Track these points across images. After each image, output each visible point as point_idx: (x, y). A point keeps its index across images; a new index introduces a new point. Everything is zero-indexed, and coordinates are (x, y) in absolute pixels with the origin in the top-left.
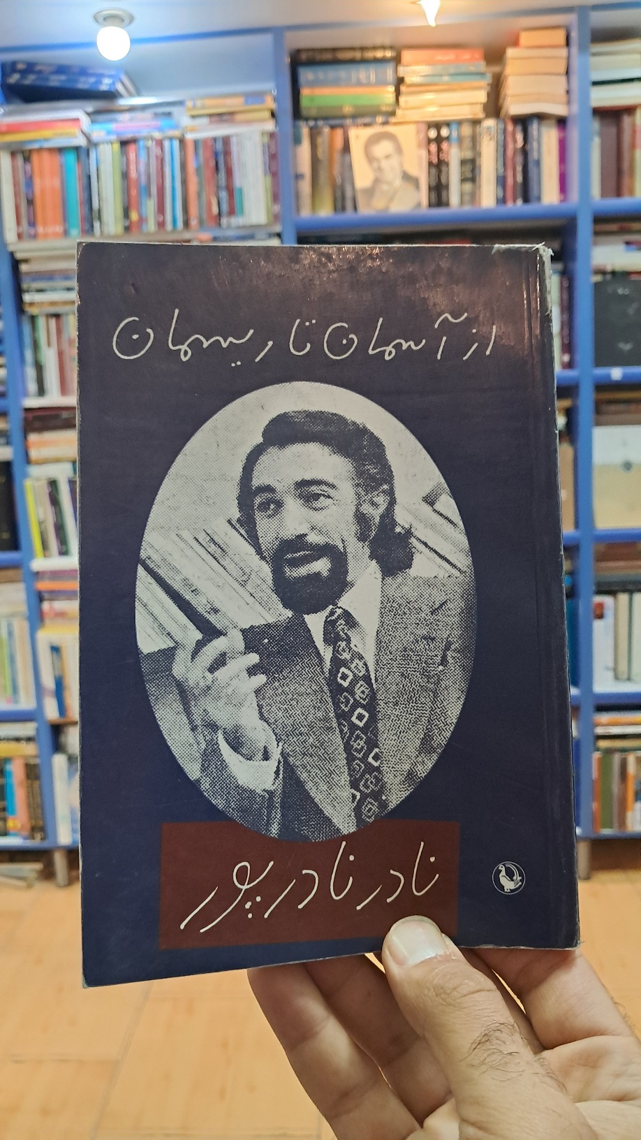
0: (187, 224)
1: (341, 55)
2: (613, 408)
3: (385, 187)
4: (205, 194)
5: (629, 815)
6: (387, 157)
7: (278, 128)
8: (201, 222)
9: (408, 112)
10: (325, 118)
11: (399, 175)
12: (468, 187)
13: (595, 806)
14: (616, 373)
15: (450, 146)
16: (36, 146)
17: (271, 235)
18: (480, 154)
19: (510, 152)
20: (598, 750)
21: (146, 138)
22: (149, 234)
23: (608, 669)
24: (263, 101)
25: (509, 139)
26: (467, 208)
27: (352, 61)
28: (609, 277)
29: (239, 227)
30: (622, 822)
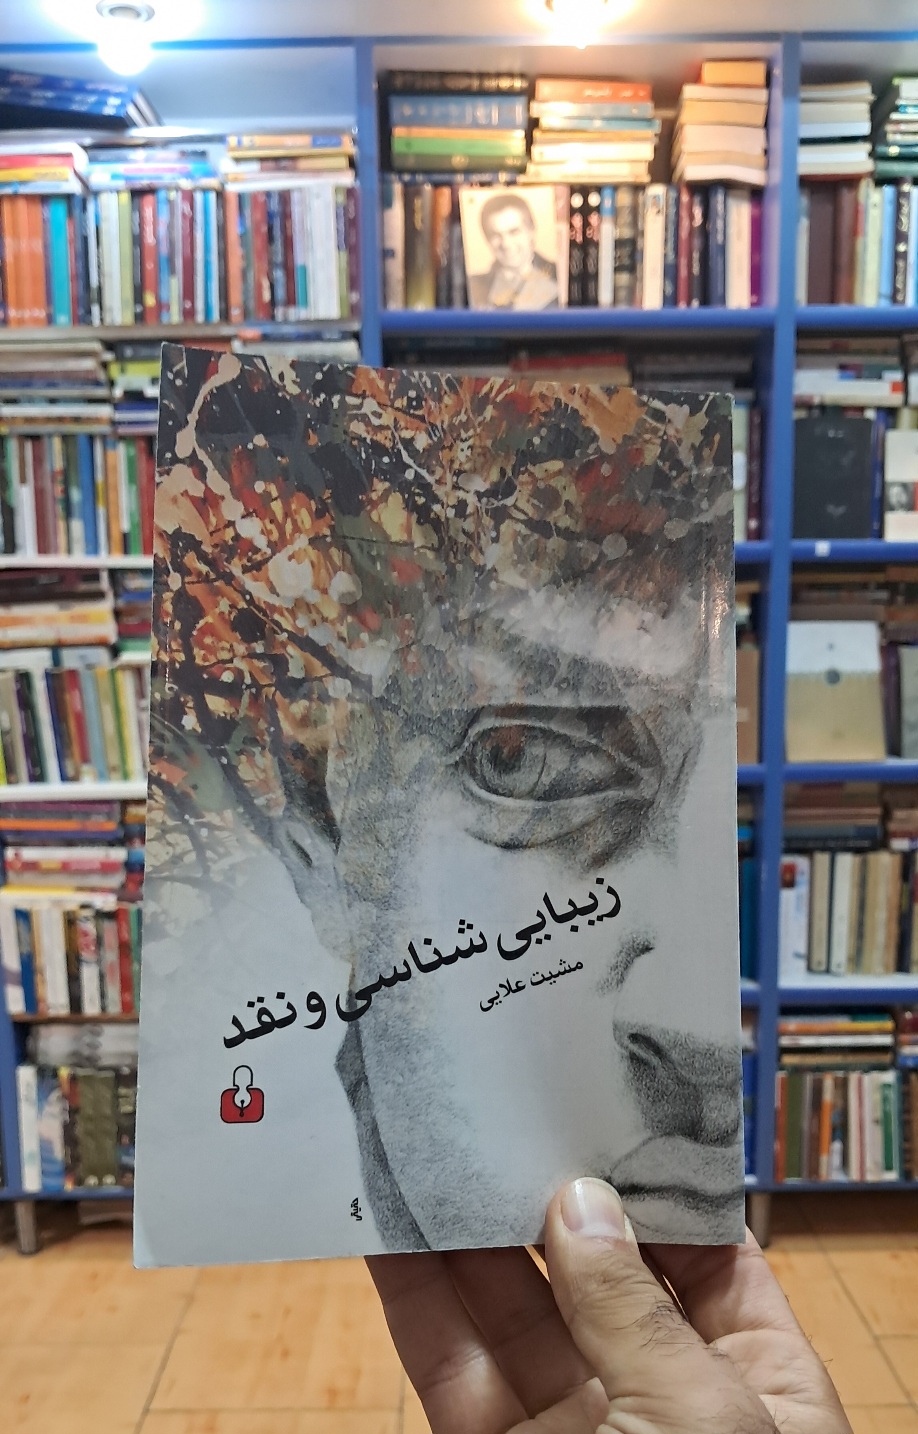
0: (225, 315)
1: (453, 83)
2: (815, 595)
3: (509, 275)
4: (252, 274)
5: (824, 1159)
6: (513, 231)
7: (358, 183)
8: (246, 314)
9: (541, 168)
10: (427, 172)
11: (529, 258)
12: (624, 278)
13: (777, 1146)
14: (822, 548)
15: (600, 220)
16: (8, 190)
17: (346, 336)
18: (642, 233)
19: (684, 233)
20: (782, 1068)
21: (168, 188)
22: (171, 326)
23: (798, 955)
24: (339, 144)
25: (684, 214)
26: (623, 308)
27: (467, 93)
28: (816, 413)
29: (299, 322)
30: (814, 1170)
